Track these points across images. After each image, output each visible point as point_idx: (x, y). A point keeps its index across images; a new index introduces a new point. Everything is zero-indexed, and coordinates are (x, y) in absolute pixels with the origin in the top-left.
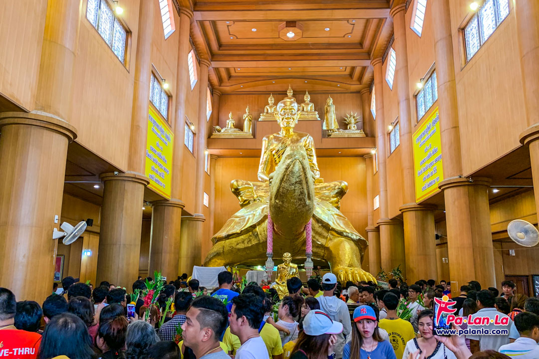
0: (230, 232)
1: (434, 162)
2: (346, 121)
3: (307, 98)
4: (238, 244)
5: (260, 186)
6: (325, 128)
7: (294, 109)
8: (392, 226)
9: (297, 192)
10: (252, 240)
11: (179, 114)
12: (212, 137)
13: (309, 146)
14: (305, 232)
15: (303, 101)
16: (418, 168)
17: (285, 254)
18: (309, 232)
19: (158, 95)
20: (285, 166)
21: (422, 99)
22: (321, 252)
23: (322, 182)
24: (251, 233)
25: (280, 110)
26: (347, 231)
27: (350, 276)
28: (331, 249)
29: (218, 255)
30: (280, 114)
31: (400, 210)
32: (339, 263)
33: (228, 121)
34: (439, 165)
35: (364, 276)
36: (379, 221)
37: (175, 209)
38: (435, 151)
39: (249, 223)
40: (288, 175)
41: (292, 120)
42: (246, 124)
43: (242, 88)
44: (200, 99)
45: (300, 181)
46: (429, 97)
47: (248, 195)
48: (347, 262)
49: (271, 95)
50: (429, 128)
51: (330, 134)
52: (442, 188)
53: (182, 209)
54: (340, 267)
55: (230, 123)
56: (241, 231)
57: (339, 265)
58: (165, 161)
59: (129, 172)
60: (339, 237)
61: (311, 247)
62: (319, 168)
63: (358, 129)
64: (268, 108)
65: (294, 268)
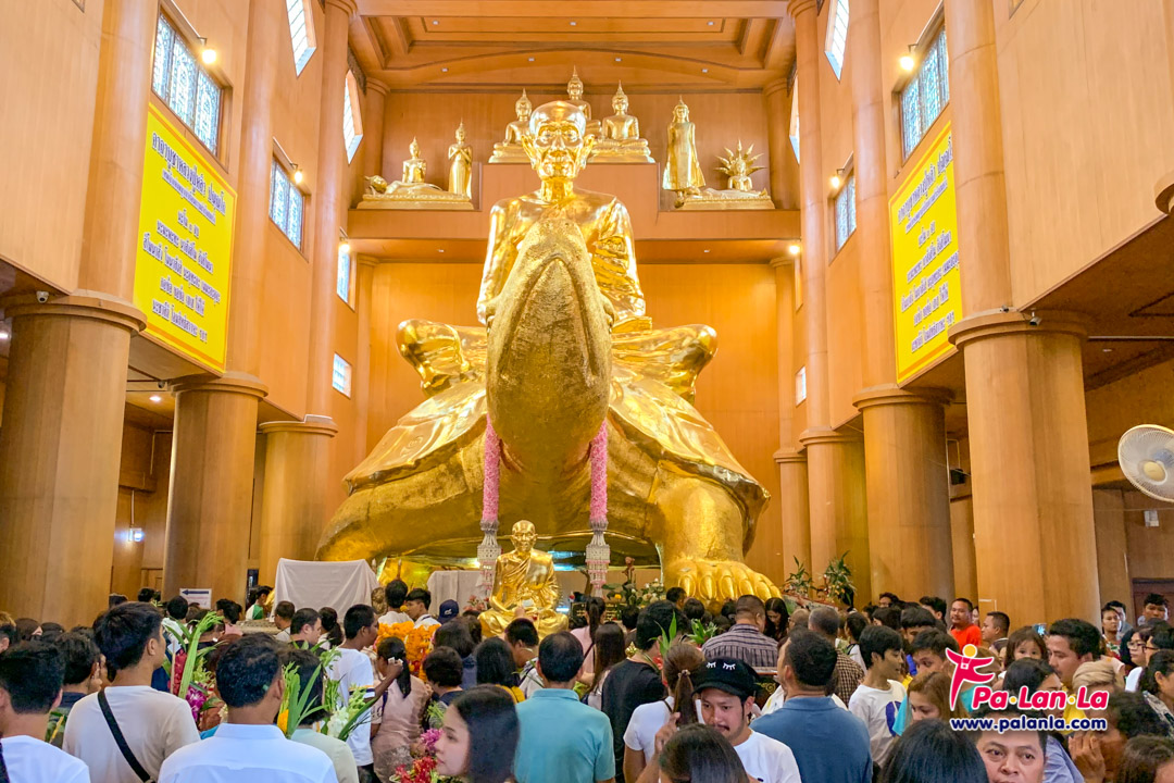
0: (389, 465)
1: (942, 272)
2: (724, 166)
3: (621, 104)
4: (407, 498)
5: (477, 338)
6: (667, 185)
7: (574, 128)
8: (839, 448)
9: (559, 353)
10: (447, 486)
11: (254, 135)
12: (361, 205)
13: (615, 229)
14: (589, 463)
15: (611, 113)
16: (903, 290)
17: (518, 524)
18: (599, 464)
19: (188, 83)
20: (523, 279)
21: (914, 101)
22: (637, 518)
23: (648, 329)
24: (443, 467)
25: (538, 130)
26: (710, 460)
27: (709, 583)
28: (665, 510)
29: (354, 526)
30: (539, 142)
31: (855, 404)
32: (683, 548)
33: (406, 164)
34: (953, 280)
35: (748, 583)
36: (806, 433)
37: (239, 400)
38: (946, 240)
39: (439, 439)
40: (534, 302)
41: (570, 159)
42: (456, 170)
43: (445, 74)
44: (323, 100)
45: (567, 320)
46: (932, 96)
47: (444, 363)
48: (704, 547)
49: (524, 95)
50: (929, 179)
51: (681, 200)
52: (958, 342)
53: (260, 399)
54: (686, 558)
55: (412, 168)
56: (418, 462)
57: (683, 554)
58: (208, 267)
59: (82, 293)
60: (684, 477)
61: (605, 505)
62: (642, 290)
63: (755, 188)
64: (515, 128)
65: (541, 563)
